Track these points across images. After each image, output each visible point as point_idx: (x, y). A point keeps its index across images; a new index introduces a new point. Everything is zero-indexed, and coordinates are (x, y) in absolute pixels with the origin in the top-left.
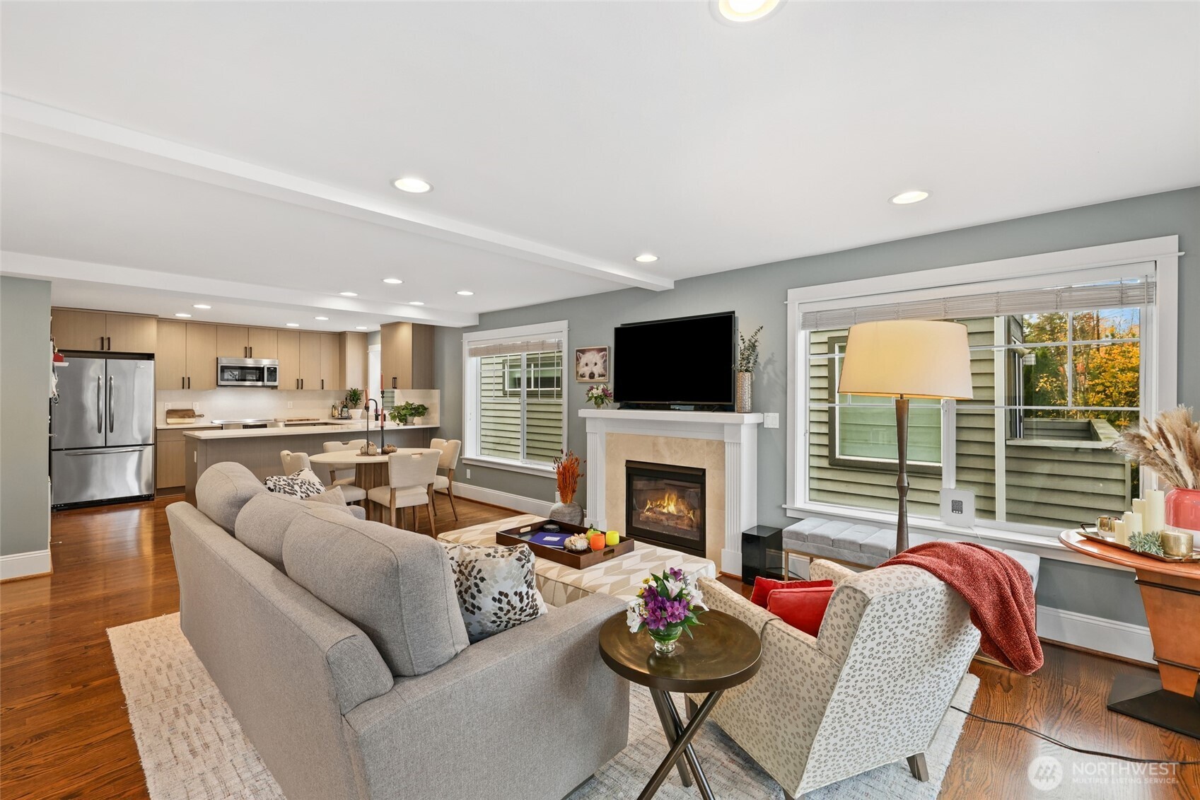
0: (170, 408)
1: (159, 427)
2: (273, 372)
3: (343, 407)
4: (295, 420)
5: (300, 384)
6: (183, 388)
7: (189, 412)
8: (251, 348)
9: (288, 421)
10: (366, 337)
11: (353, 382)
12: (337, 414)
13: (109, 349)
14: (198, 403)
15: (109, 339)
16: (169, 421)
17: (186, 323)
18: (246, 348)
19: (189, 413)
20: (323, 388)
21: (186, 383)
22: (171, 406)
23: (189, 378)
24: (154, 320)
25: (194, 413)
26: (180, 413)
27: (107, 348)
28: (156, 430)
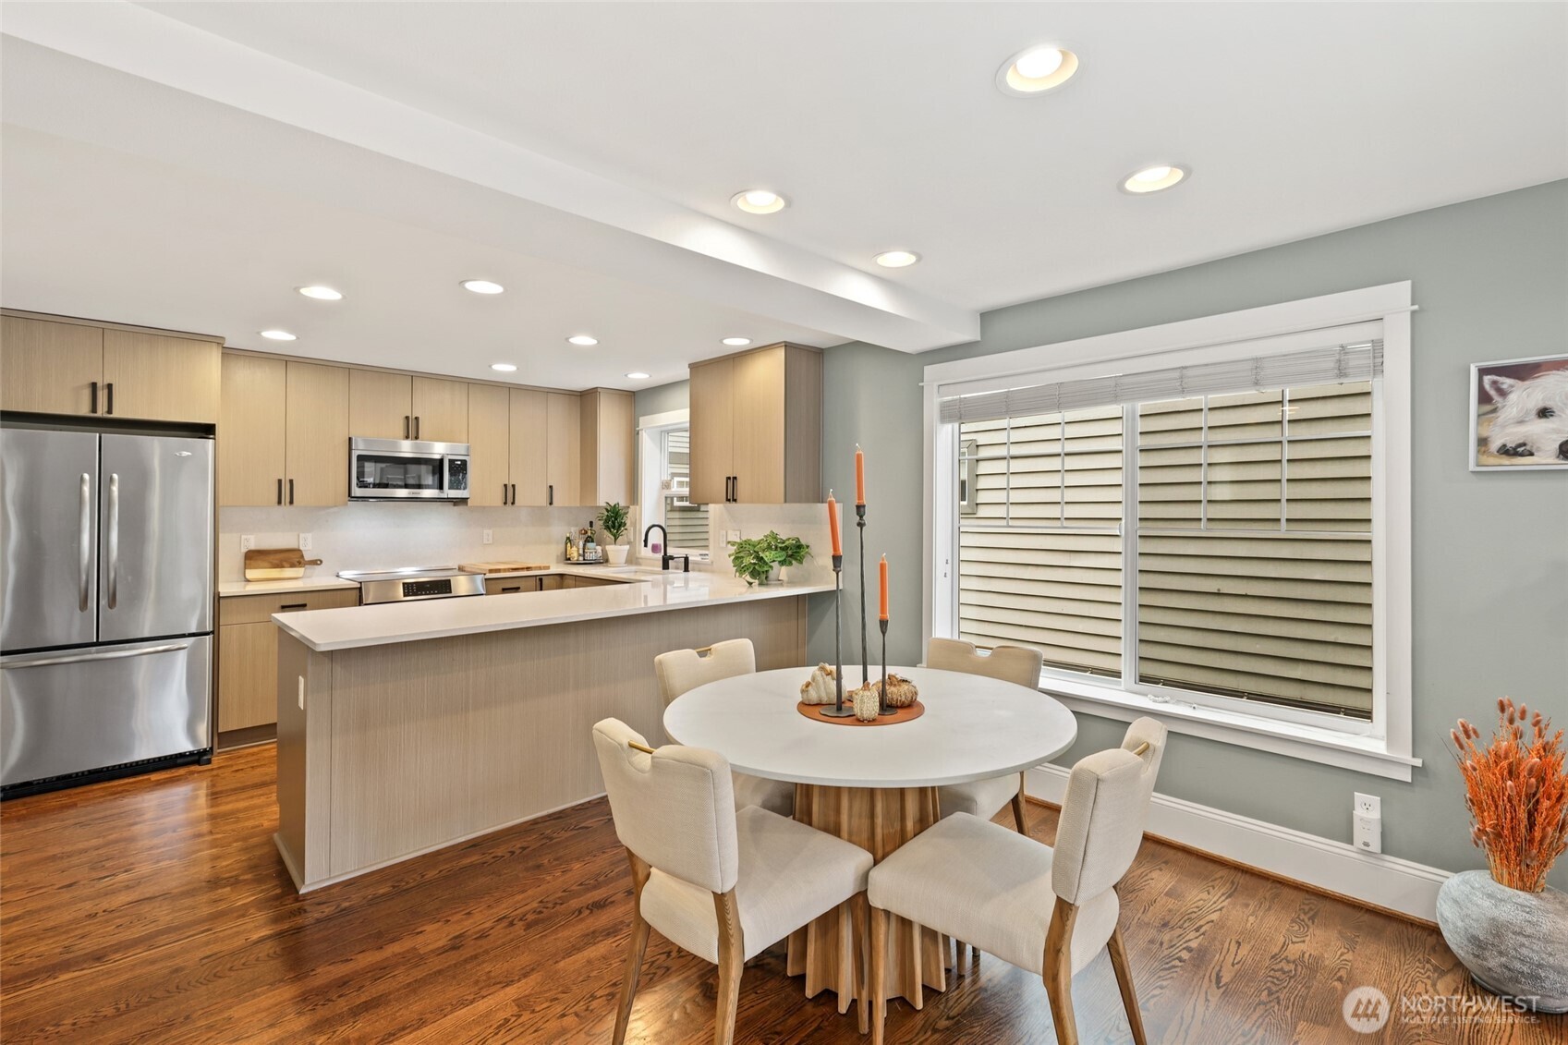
0: (253, 546)
1: (224, 590)
2: (459, 469)
3: (587, 541)
4: (505, 570)
5: (509, 495)
6: (279, 502)
7: (291, 555)
8: (417, 418)
9: (491, 571)
10: (636, 401)
11: (609, 492)
12: (575, 555)
13: (110, 411)
14: (309, 536)
15: (110, 387)
16: (251, 574)
17: (285, 361)
18: (407, 418)
19: (290, 558)
20: (551, 504)
21: (285, 493)
22: (253, 542)
23: (291, 481)
24: (214, 345)
25: (302, 556)
26: (271, 558)
27: (106, 409)
28: (217, 598)
